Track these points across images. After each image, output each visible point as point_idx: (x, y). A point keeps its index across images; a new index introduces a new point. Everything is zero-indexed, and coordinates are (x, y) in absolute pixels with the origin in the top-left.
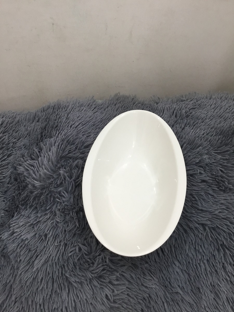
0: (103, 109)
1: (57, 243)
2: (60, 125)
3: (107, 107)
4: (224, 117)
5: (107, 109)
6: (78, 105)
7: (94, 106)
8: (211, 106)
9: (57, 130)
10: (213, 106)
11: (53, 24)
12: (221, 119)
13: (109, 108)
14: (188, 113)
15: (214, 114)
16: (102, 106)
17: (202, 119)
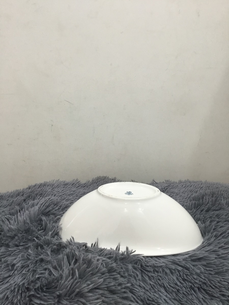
0: (86, 187)
1: (25, 271)
2: (44, 194)
3: (90, 185)
4: (194, 191)
5: (89, 187)
6: (63, 184)
7: (77, 185)
8: (182, 186)
9: (41, 197)
10: (184, 186)
11: (52, 125)
12: (192, 193)
13: (92, 185)
14: (163, 189)
15: (186, 190)
16: (85, 185)
17: (176, 193)
